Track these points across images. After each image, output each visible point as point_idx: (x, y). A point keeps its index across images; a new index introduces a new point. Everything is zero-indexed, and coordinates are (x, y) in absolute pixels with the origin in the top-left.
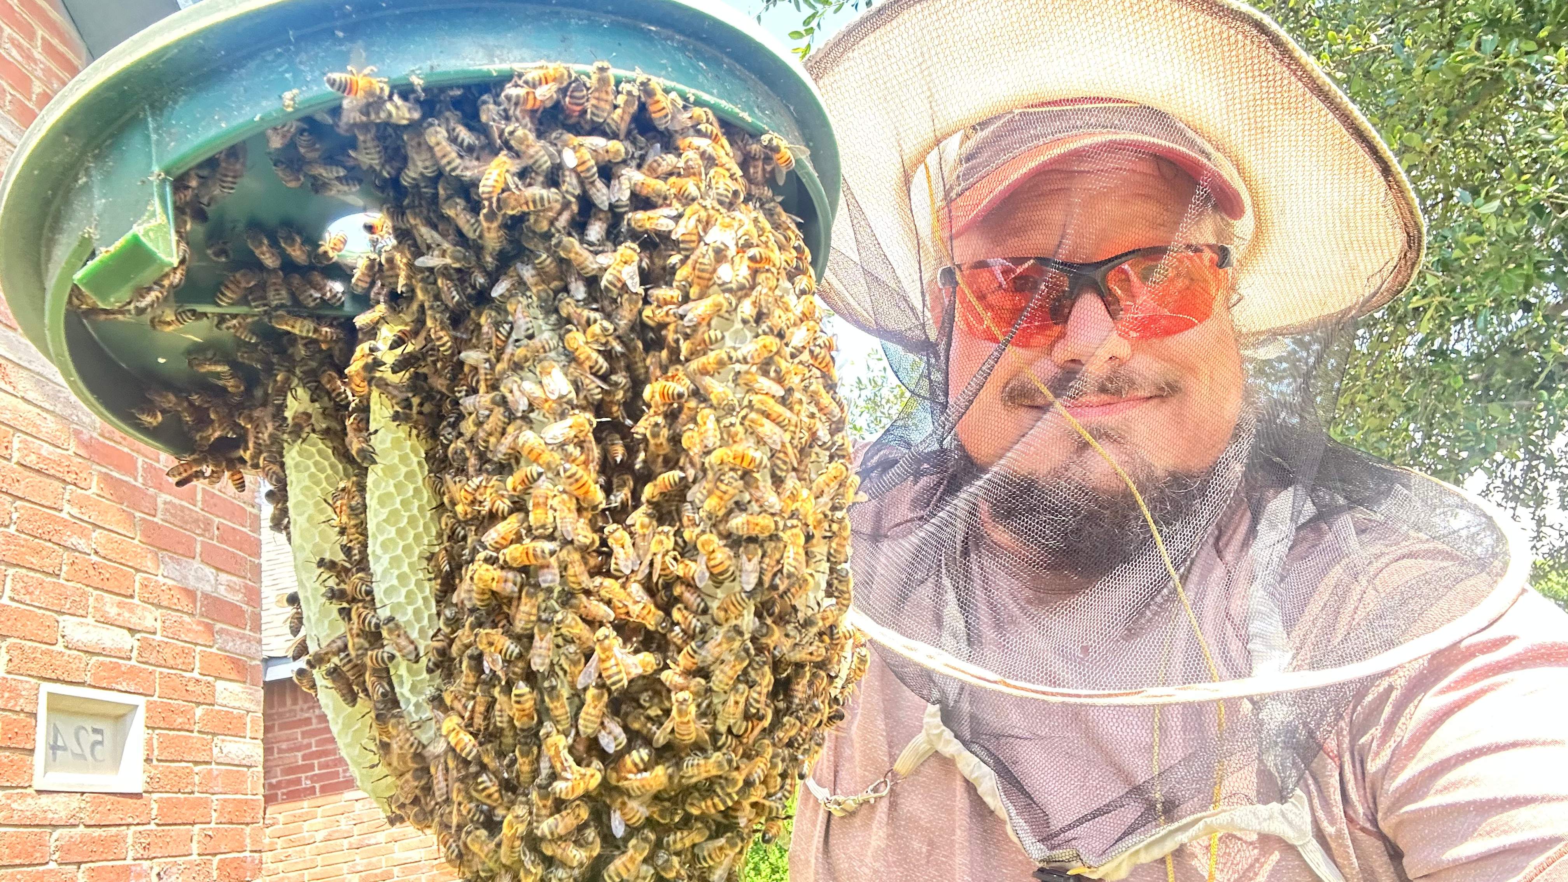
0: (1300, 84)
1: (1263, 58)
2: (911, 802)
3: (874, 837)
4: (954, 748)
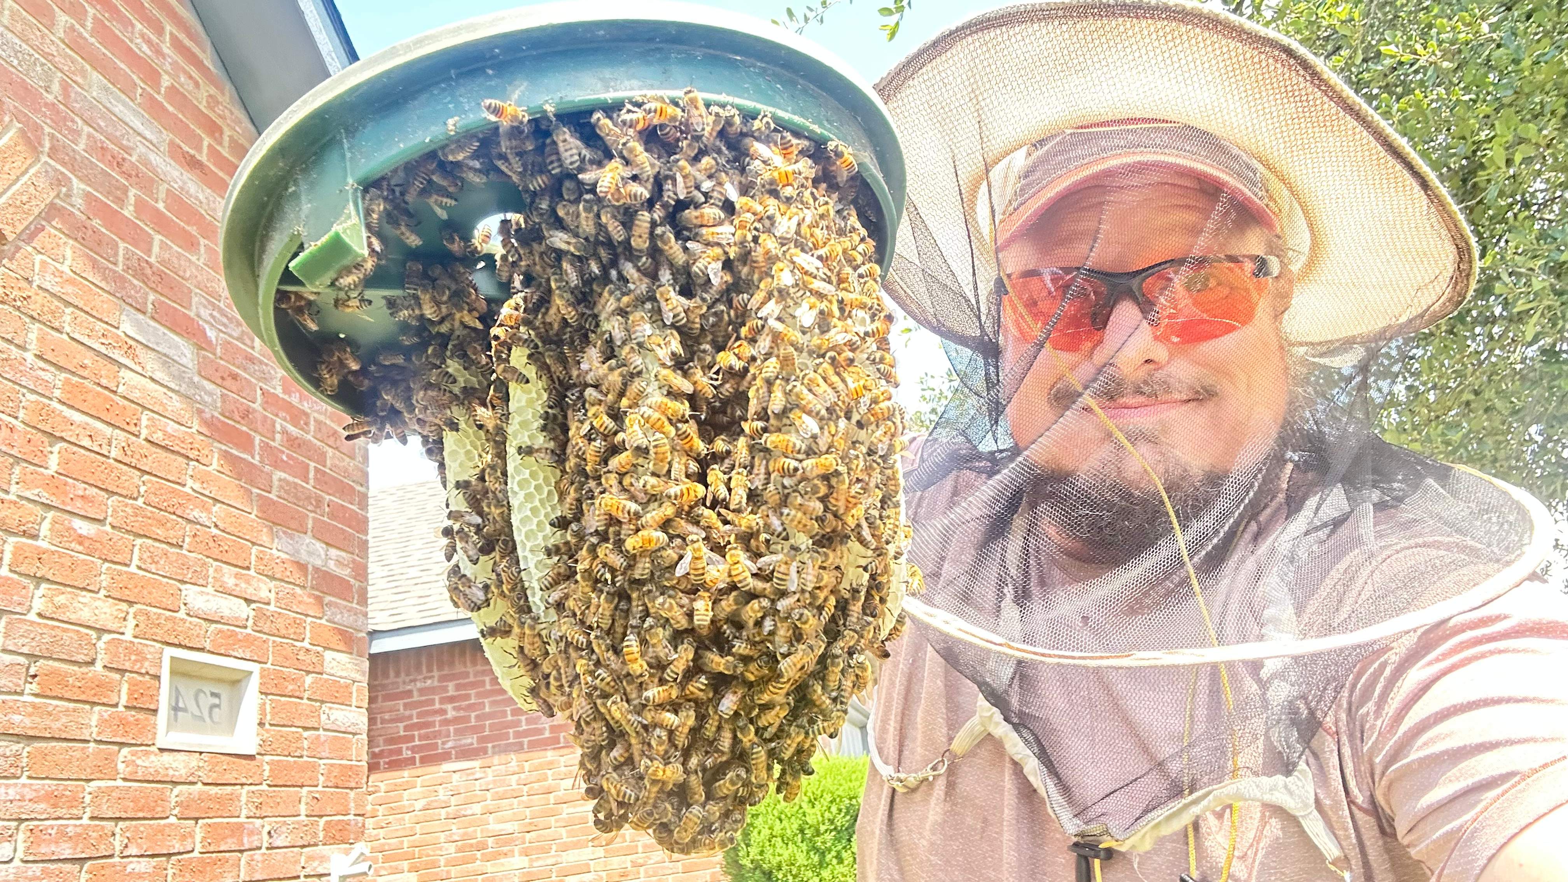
2: (967, 783)
3: (931, 812)
4: (1002, 730)
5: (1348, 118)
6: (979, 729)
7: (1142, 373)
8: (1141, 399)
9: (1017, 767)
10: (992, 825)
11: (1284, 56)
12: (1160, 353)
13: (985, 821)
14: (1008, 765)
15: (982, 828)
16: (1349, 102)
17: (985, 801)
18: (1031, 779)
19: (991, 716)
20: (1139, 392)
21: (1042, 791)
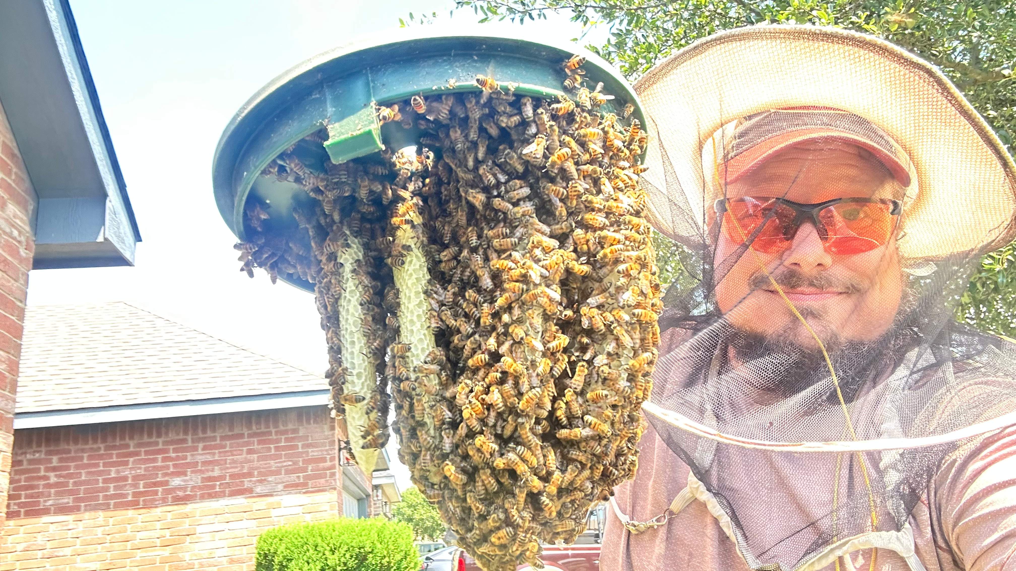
0: (953, 108)
1: (930, 92)
2: (679, 529)
3: (657, 548)
4: (705, 496)
5: (962, 118)
6: (689, 495)
7: (814, 272)
8: (812, 289)
9: (716, 521)
10: (695, 557)
11: (926, 76)
12: (828, 260)
13: (691, 554)
14: (709, 520)
15: (689, 559)
16: (965, 108)
17: (691, 541)
18: (725, 529)
19: (698, 488)
20: (811, 284)
21: (733, 538)
